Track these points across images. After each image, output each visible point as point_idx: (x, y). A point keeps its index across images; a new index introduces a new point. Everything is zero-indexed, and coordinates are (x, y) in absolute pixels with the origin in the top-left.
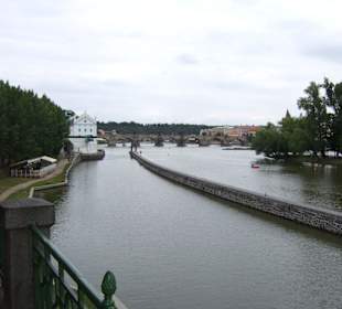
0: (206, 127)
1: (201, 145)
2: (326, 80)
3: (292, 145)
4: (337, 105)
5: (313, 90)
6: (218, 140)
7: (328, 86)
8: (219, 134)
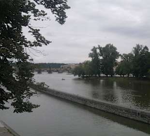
0: (64, 64)
1: (59, 73)
2: (99, 46)
3: (85, 72)
4: (104, 55)
5: (94, 49)
6: (67, 70)
7: (100, 48)
8: (68, 67)
